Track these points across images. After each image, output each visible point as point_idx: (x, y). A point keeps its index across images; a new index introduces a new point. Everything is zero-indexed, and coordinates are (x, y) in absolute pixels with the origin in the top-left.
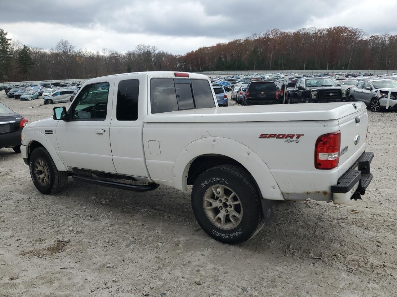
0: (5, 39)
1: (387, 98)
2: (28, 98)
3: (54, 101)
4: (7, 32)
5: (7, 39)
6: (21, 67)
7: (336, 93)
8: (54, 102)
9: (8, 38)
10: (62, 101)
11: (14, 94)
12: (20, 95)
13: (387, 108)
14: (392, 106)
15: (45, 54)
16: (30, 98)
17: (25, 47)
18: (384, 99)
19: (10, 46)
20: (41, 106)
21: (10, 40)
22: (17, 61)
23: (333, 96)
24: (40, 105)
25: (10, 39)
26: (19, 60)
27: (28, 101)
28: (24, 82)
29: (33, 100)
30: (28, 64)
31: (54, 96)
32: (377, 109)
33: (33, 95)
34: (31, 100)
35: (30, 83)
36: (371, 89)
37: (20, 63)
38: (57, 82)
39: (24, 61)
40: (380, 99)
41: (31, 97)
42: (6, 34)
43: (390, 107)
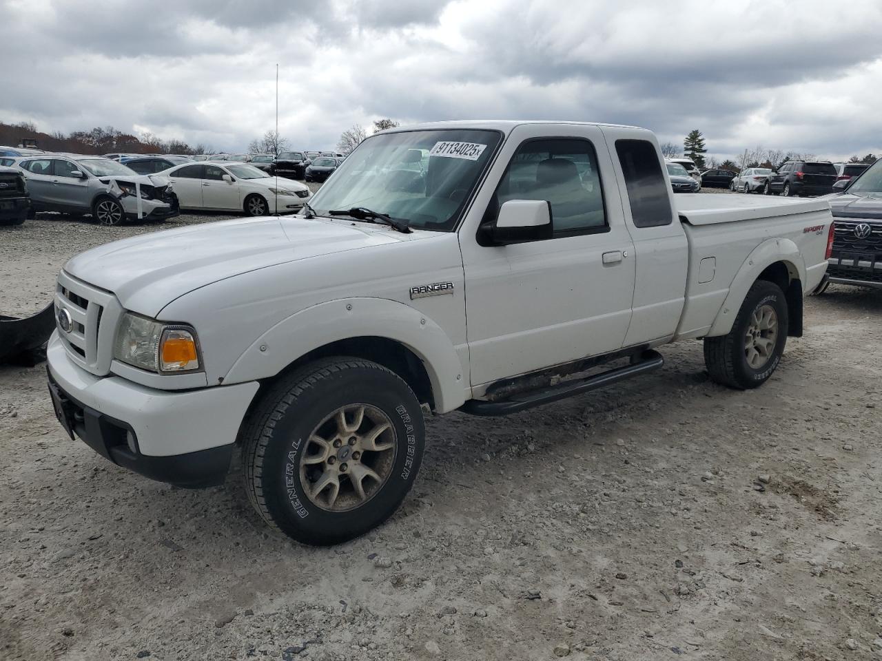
1: (136, 196)
7: (11, 181)
13: (140, 216)
14: (148, 213)
18: (129, 198)
23: (8, 188)
32: (114, 220)
36: (84, 177)
40: (120, 198)
43: (144, 214)
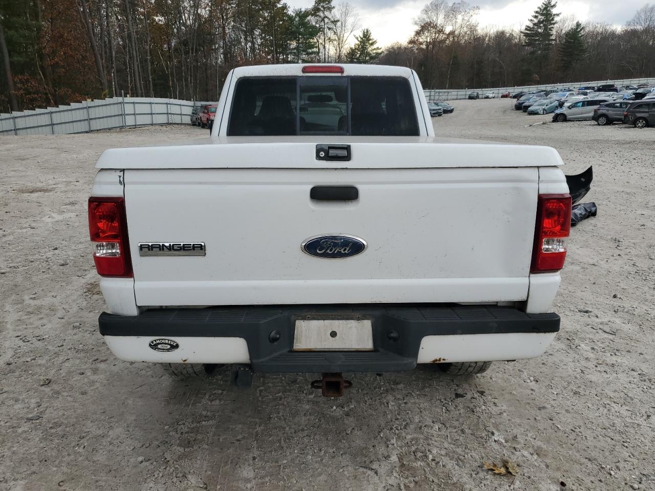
0: (551, 15)
2: (538, 111)
3: (569, 117)
4: (556, 3)
5: (554, 15)
6: (562, 60)
8: (567, 119)
9: (555, 13)
10: (581, 118)
11: (524, 105)
12: (529, 106)
15: (613, 34)
16: (542, 112)
17: (578, 25)
19: (556, 25)
20: (544, 125)
21: (558, 15)
22: (559, 50)
24: (543, 123)
25: (558, 13)
26: (563, 48)
27: (537, 116)
28: (560, 84)
29: (546, 114)
30: (576, 55)
31: (570, 109)
33: (548, 106)
34: (543, 114)
35: (567, 86)
37: (562, 53)
38: (608, 84)
39: (571, 50)
41: (544, 109)
42: (554, 6)
